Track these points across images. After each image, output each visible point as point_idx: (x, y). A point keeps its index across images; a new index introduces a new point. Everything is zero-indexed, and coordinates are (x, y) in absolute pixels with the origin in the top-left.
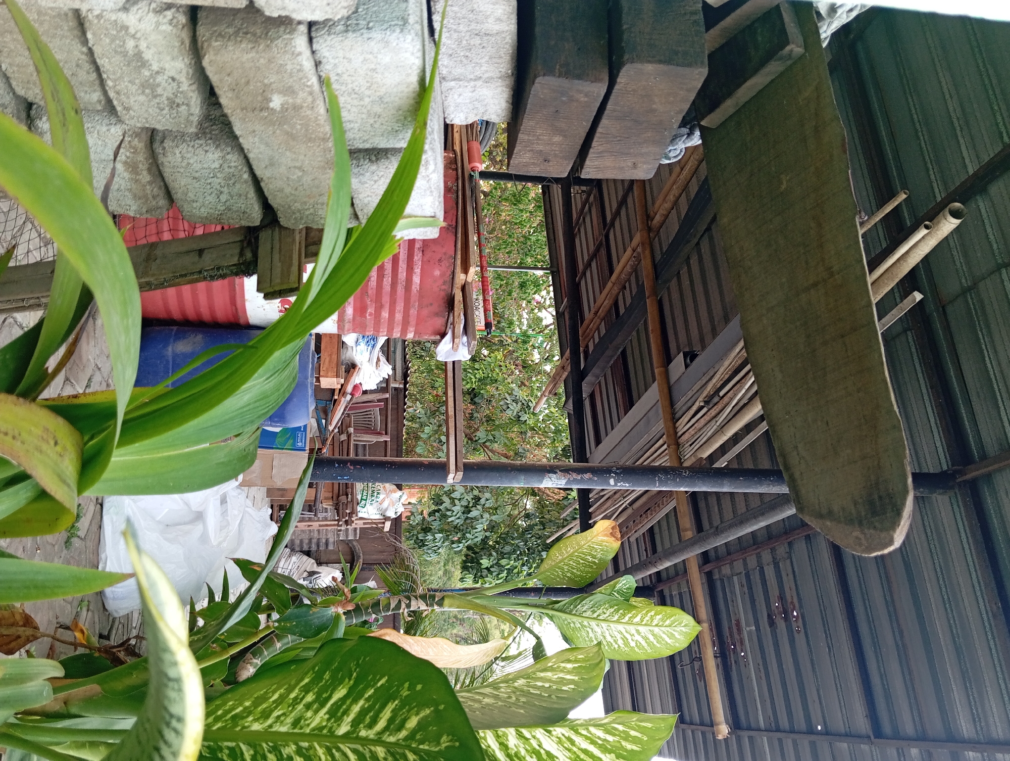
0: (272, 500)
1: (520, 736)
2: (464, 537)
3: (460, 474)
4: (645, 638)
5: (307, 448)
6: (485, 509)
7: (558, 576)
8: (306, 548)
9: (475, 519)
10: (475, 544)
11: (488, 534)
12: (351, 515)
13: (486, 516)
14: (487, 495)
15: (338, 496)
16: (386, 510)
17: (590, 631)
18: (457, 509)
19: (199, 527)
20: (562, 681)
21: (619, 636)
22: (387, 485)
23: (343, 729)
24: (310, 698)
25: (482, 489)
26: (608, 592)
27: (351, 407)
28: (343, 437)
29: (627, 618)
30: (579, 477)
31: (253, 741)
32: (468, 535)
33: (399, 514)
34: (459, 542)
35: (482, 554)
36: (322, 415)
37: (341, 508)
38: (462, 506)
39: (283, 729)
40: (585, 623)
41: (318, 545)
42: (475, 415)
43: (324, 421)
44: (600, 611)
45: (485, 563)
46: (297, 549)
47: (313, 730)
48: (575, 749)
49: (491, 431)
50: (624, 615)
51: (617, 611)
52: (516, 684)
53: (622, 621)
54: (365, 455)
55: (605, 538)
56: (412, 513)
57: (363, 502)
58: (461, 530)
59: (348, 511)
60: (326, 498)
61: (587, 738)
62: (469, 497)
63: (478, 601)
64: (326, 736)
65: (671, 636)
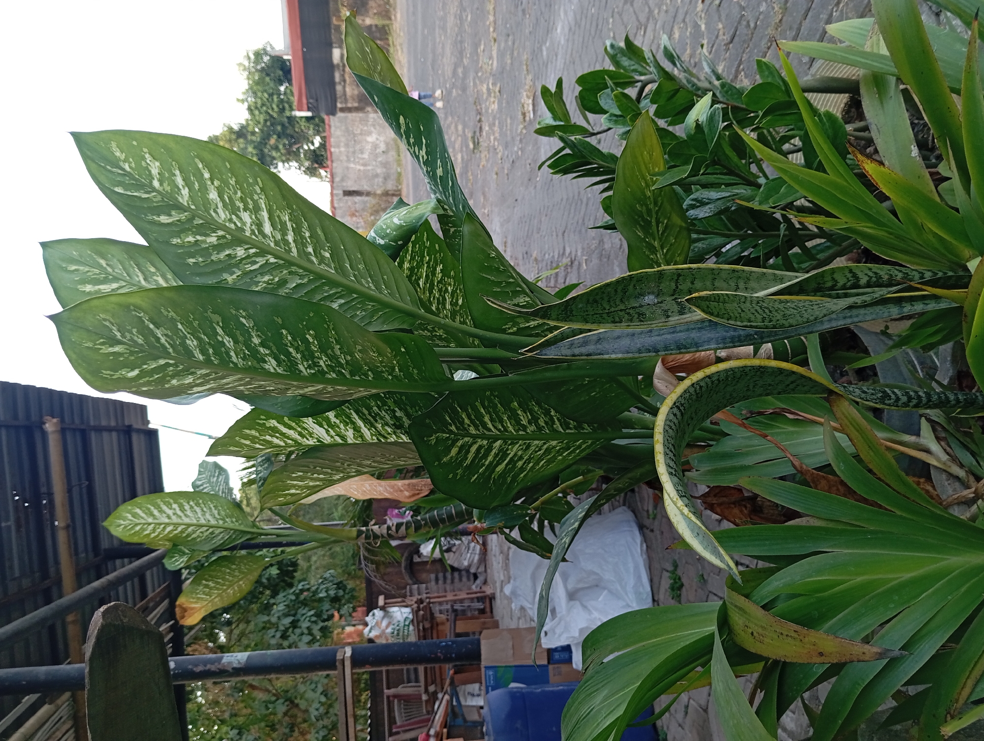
0: (493, 617)
1: (343, 437)
2: (297, 596)
3: (339, 656)
4: (161, 511)
5: (483, 670)
6: (276, 626)
7: (245, 565)
8: (456, 574)
9: (286, 615)
10: (285, 590)
11: (272, 601)
12: (419, 609)
13: (274, 620)
14: (273, 642)
15: (432, 628)
16: (383, 618)
17: (217, 516)
18: (305, 625)
19: (570, 587)
20: (301, 479)
21: (189, 513)
22: (384, 642)
23: (499, 443)
24: (520, 464)
25: (280, 646)
26: (196, 553)
27: (427, 722)
28: (432, 688)
29: (180, 529)
30: (208, 667)
31: (555, 433)
32: (293, 598)
33: (371, 614)
34: (302, 591)
35: (277, 580)
36: (457, 709)
37: (429, 616)
38: (300, 627)
39: (536, 442)
40: (221, 522)
41: (445, 578)
42: (287, 731)
43: (455, 703)
44: (206, 534)
45: (274, 571)
46: (464, 573)
47: (517, 443)
48: (299, 429)
49: (271, 714)
50: (182, 532)
51: (189, 535)
52: (341, 475)
53: (184, 527)
54: (408, 670)
55: (193, 605)
56: (350, 615)
57: (407, 623)
58: (300, 603)
59: (421, 612)
60: (443, 624)
61: (288, 438)
62: (293, 638)
63: (325, 536)
64: (509, 439)
65: (135, 515)
